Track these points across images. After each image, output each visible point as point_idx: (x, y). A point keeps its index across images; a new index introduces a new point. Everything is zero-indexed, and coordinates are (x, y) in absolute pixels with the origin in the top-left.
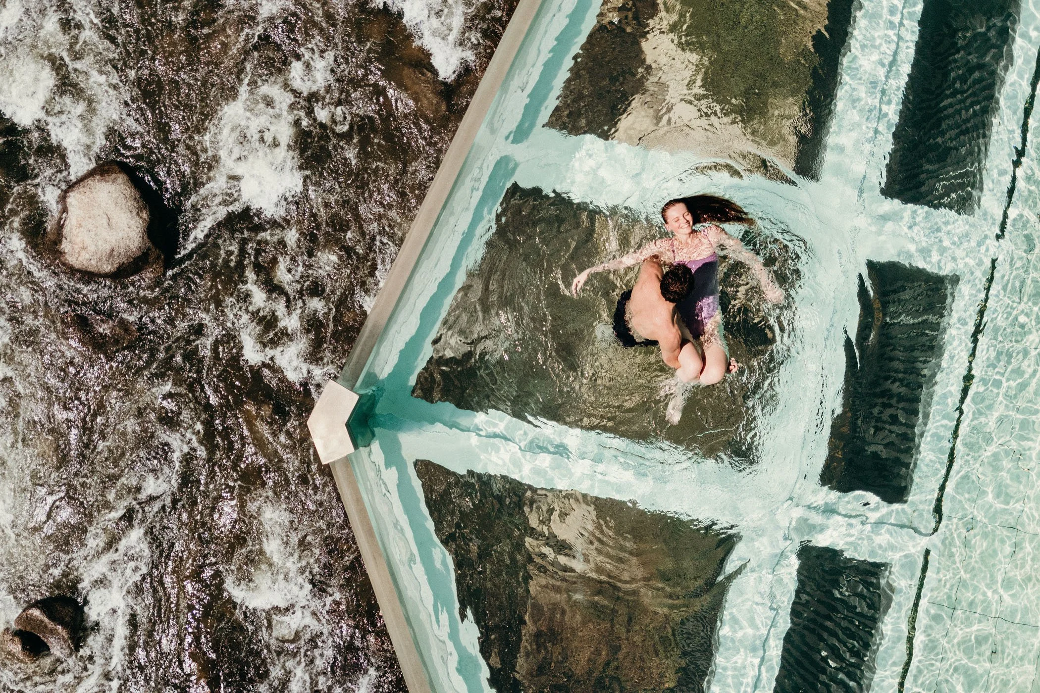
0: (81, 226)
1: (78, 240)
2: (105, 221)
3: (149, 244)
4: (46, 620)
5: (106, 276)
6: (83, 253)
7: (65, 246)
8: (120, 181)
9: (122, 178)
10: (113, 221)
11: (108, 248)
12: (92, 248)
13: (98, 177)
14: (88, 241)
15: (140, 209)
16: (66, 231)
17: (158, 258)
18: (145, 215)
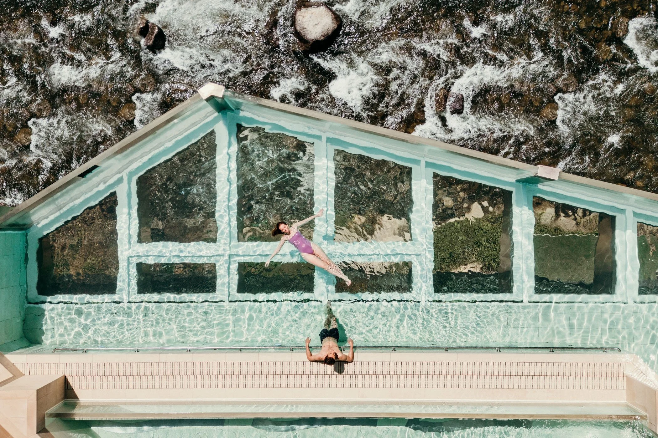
0: (312, 14)
1: (306, 14)
2: (317, 23)
3: (311, 42)
4: (155, 34)
5: (295, 28)
6: (302, 17)
7: (303, 10)
8: (334, 25)
9: (335, 26)
10: (317, 26)
11: (305, 27)
12: (304, 20)
13: (333, 16)
14: (306, 18)
15: (324, 36)
16: (310, 8)
17: (308, 48)
18: (322, 38)
